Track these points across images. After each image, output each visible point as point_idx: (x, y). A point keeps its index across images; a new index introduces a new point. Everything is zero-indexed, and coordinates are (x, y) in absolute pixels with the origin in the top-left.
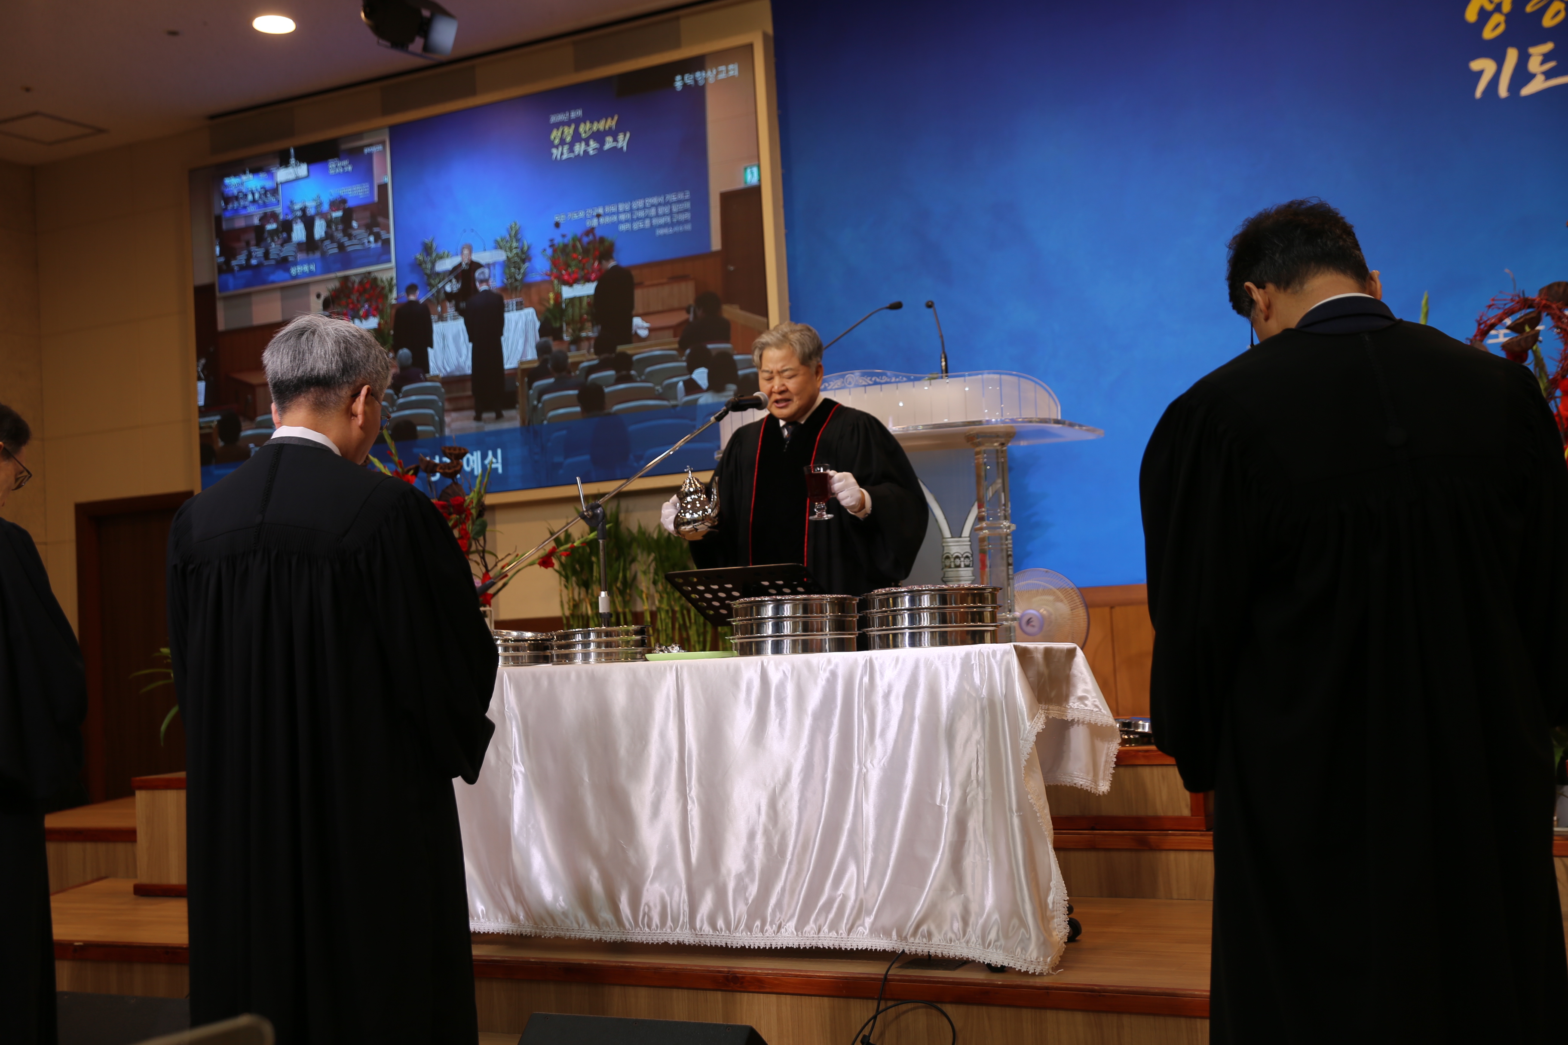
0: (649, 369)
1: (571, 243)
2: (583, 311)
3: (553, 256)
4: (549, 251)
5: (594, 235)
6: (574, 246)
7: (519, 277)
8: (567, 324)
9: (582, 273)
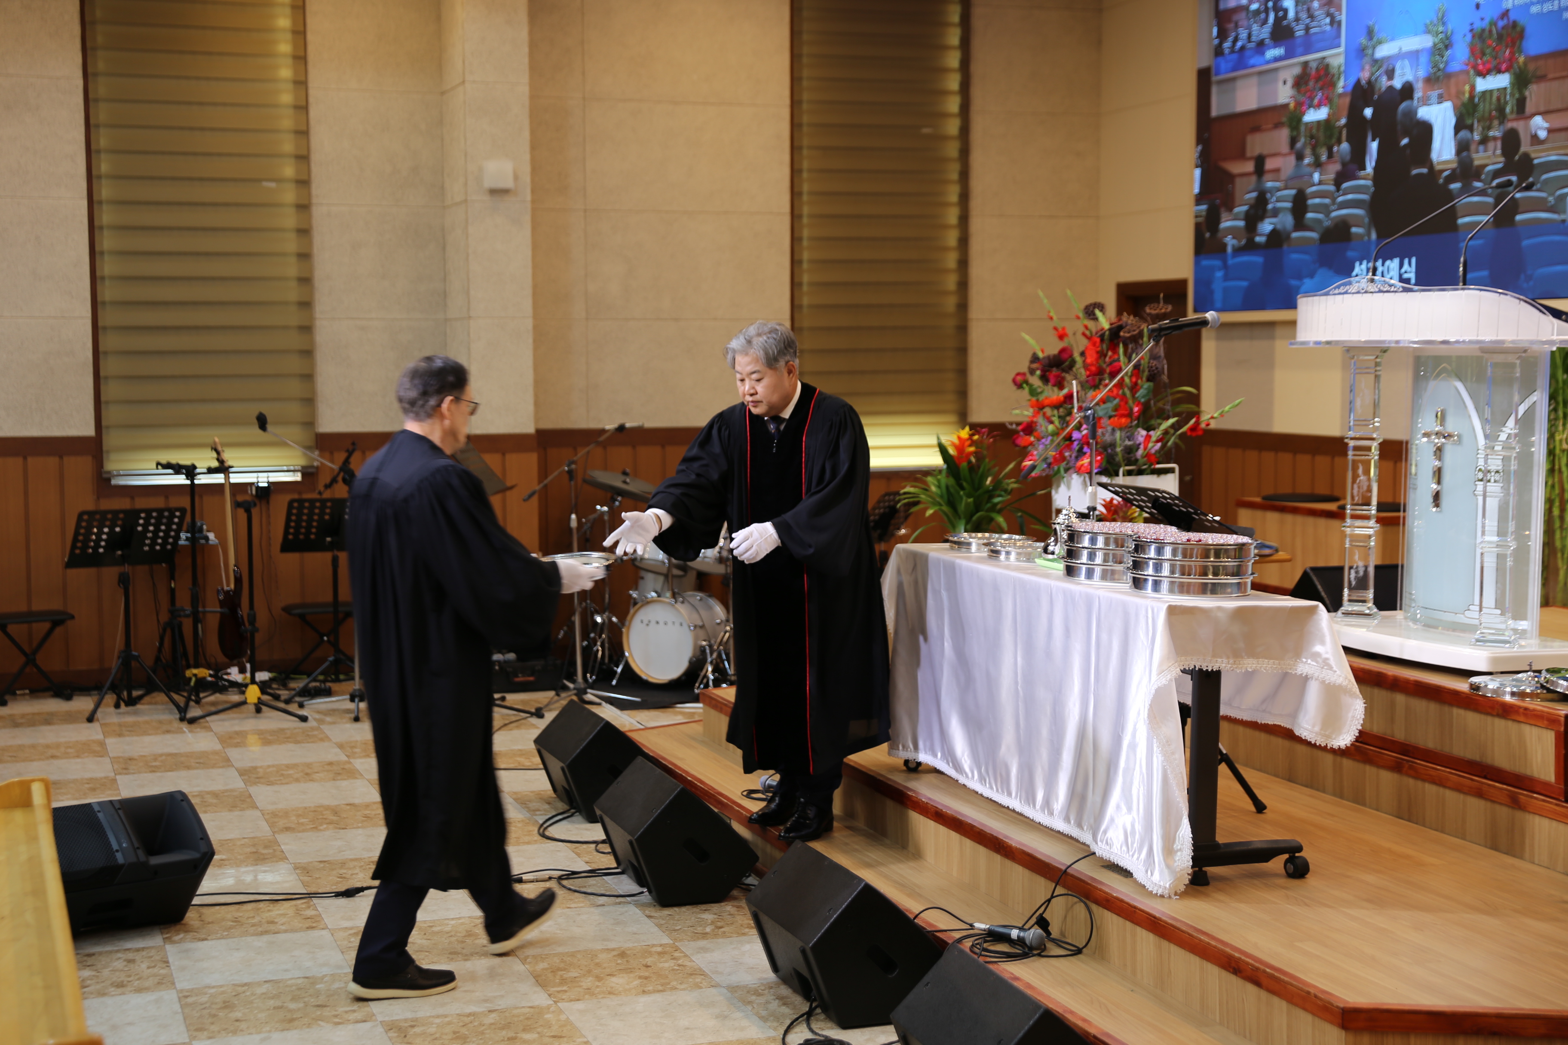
0: (1545, 177)
1: (1487, 28)
2: (1493, 107)
3: (1471, 43)
4: (1469, 36)
5: (1508, 19)
6: (1490, 31)
7: (1442, 66)
8: (1479, 121)
9: (1494, 63)
